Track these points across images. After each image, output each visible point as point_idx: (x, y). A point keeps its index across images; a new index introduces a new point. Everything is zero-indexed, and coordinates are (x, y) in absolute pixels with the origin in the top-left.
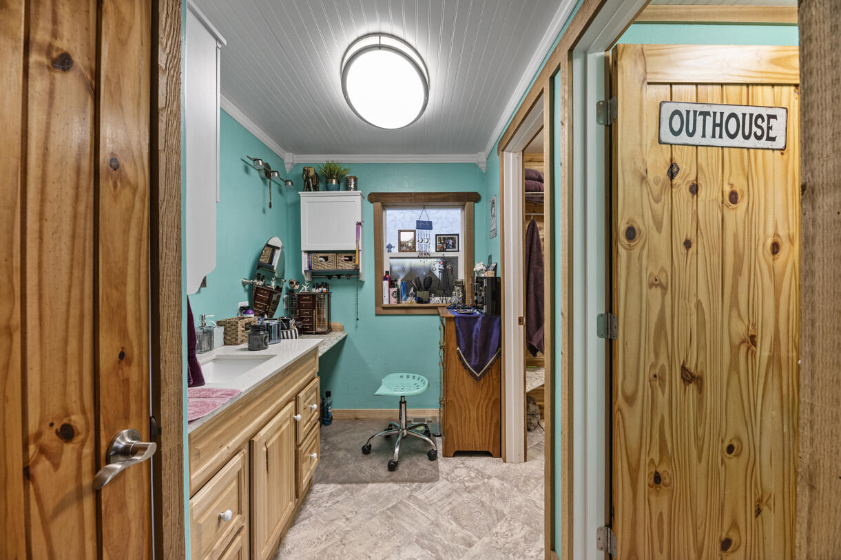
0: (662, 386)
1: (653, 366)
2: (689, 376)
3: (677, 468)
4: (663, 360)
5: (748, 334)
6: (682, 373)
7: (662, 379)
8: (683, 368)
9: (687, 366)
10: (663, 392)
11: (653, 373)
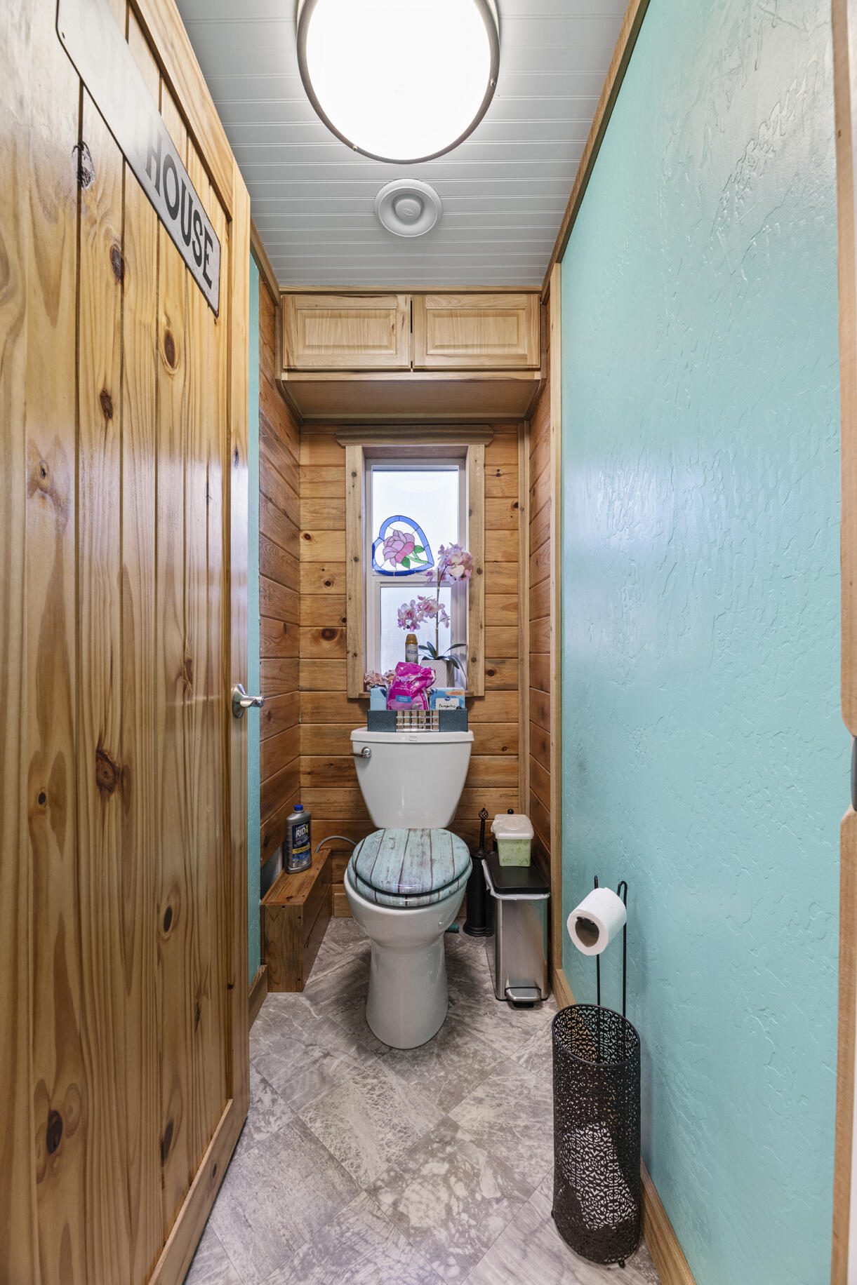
0: (58, 825)
1: (37, 765)
2: (110, 773)
3: (93, 1052)
4: (60, 743)
5: (184, 657)
6: (97, 770)
7: (58, 803)
8: (101, 755)
9: (106, 747)
10: (61, 844)
11: (36, 788)
